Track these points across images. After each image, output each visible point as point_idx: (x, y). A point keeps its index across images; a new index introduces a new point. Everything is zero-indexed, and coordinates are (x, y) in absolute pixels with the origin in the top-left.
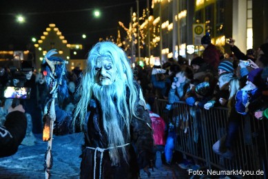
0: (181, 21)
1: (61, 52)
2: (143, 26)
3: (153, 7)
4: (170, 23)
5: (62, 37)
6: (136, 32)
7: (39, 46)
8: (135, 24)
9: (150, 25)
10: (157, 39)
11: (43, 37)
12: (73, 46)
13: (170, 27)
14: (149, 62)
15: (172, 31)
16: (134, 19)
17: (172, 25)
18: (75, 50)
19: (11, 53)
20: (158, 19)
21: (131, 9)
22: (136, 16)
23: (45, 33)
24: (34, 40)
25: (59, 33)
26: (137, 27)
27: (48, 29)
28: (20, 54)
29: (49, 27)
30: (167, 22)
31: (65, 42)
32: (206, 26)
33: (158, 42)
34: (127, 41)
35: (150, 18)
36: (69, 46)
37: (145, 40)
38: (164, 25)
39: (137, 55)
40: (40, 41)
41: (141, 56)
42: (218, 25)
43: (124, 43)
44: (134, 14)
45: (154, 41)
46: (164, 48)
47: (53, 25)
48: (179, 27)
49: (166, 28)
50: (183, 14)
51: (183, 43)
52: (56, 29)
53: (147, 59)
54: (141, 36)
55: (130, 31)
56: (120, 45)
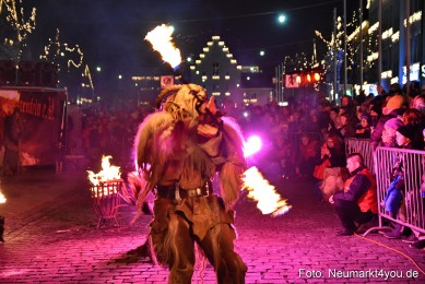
1: (227, 77)
2: (350, 38)
3: (368, 7)
4: (394, 32)
5: (230, 56)
6: (342, 46)
7: (196, 70)
8: (340, 33)
9: (364, 34)
10: (375, 56)
11: (202, 56)
12: (246, 67)
13: (396, 37)
14: (361, 91)
15: (397, 42)
17: (398, 33)
18: (250, 74)
19: (157, 78)
20: (375, 26)
21: (335, 11)
22: (342, 22)
23: (206, 50)
24: (189, 59)
25: (225, 49)
26: (342, 38)
27: (210, 44)
28: (169, 80)
29: (211, 40)
30: (391, 30)
31: (233, 61)
33: (375, 61)
34: (328, 60)
35: (364, 24)
36: (239, 67)
37: (354, 58)
38: (385, 35)
39: (342, 81)
40: (198, 62)
41: (349, 83)
43: (323, 62)
44: (339, 19)
45: (370, 58)
46: (385, 70)
47: (218, 38)
48: (409, 37)
49: (389, 39)
50: (417, 16)
51: (415, 62)
52: (221, 43)
53: (357, 88)
54: (349, 52)
55: (332, 43)
56: (317, 65)
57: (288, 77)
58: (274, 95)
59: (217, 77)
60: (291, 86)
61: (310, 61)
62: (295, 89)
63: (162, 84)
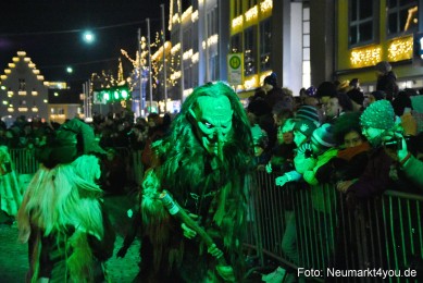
0: (210, 49)
1: (34, 93)
2: (154, 57)
3: (170, 28)
4: (194, 53)
5: (36, 71)
6: (147, 65)
7: (2, 85)
8: (144, 53)
9: (167, 55)
10: (177, 75)
11: (7, 71)
12: (53, 84)
13: (196, 58)
14: (165, 108)
15: (197, 63)
16: (143, 46)
17: (197, 54)
18: (57, 90)
20: (178, 46)
21: (139, 32)
22: (146, 41)
23: (10, 65)
25: (32, 65)
26: (147, 57)
27: (15, 59)
29: (17, 56)
30: (191, 51)
31: (41, 77)
32: (246, 58)
33: (179, 80)
34: (133, 77)
35: (167, 44)
36: (46, 83)
37: (158, 77)
38: (186, 56)
39: (147, 98)
40: (4, 77)
41: (154, 100)
42: (263, 55)
43: (129, 80)
44: (143, 39)
45: (173, 77)
46: (186, 88)
47: (23, 53)
48: (208, 58)
49: (190, 60)
50: (214, 39)
52: (27, 59)
53: (162, 104)
54: (153, 70)
55: (137, 60)
56: (123, 83)
57: (95, 94)
58: (82, 112)
59: (24, 93)
60: (99, 102)
61: (116, 78)
62: (103, 105)
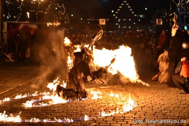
1: (130, 20)
5: (131, 10)
7: (116, 16)
11: (119, 10)
18: (140, 18)
23: (120, 7)
24: (113, 11)
25: (129, 7)
26: (184, 2)
27: (122, 4)
28: (103, 21)
31: (133, 13)
36: (135, 15)
39: (183, 22)
40: (117, 12)
47: (126, 1)
52: (127, 4)
54: (186, 8)
55: (179, 4)
56: (171, 15)
57: (157, 20)
58: (151, 29)
59: (125, 20)
60: (158, 24)
61: (168, 12)
62: (161, 25)
63: (100, 22)
